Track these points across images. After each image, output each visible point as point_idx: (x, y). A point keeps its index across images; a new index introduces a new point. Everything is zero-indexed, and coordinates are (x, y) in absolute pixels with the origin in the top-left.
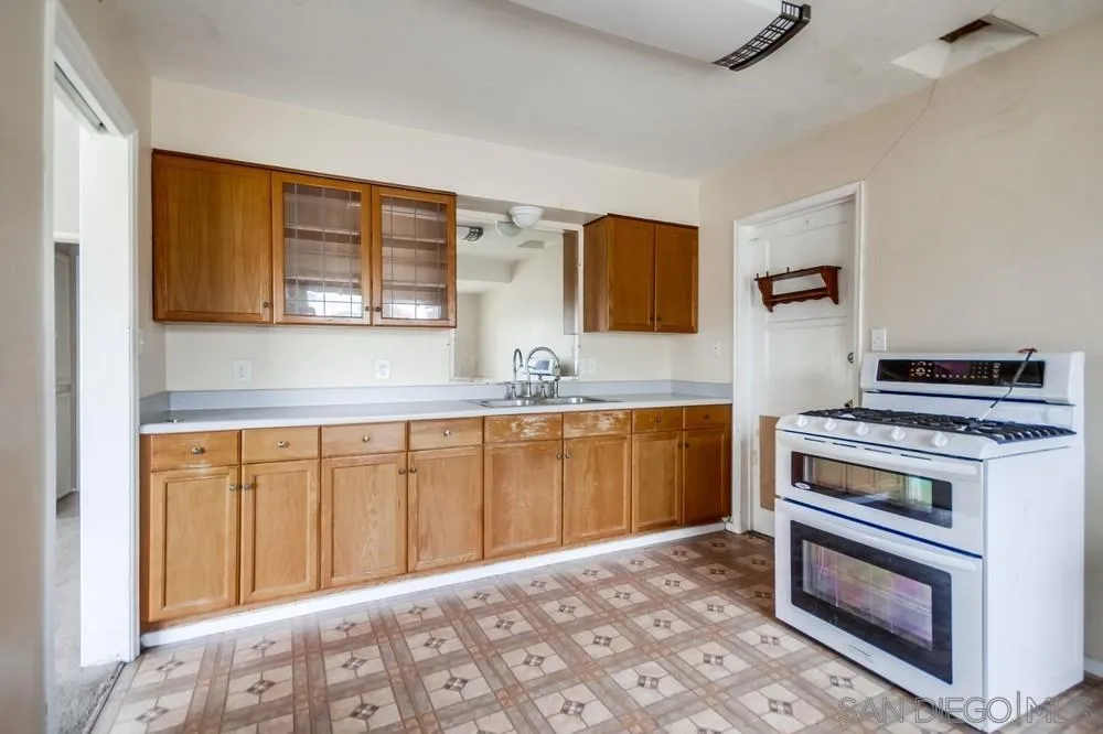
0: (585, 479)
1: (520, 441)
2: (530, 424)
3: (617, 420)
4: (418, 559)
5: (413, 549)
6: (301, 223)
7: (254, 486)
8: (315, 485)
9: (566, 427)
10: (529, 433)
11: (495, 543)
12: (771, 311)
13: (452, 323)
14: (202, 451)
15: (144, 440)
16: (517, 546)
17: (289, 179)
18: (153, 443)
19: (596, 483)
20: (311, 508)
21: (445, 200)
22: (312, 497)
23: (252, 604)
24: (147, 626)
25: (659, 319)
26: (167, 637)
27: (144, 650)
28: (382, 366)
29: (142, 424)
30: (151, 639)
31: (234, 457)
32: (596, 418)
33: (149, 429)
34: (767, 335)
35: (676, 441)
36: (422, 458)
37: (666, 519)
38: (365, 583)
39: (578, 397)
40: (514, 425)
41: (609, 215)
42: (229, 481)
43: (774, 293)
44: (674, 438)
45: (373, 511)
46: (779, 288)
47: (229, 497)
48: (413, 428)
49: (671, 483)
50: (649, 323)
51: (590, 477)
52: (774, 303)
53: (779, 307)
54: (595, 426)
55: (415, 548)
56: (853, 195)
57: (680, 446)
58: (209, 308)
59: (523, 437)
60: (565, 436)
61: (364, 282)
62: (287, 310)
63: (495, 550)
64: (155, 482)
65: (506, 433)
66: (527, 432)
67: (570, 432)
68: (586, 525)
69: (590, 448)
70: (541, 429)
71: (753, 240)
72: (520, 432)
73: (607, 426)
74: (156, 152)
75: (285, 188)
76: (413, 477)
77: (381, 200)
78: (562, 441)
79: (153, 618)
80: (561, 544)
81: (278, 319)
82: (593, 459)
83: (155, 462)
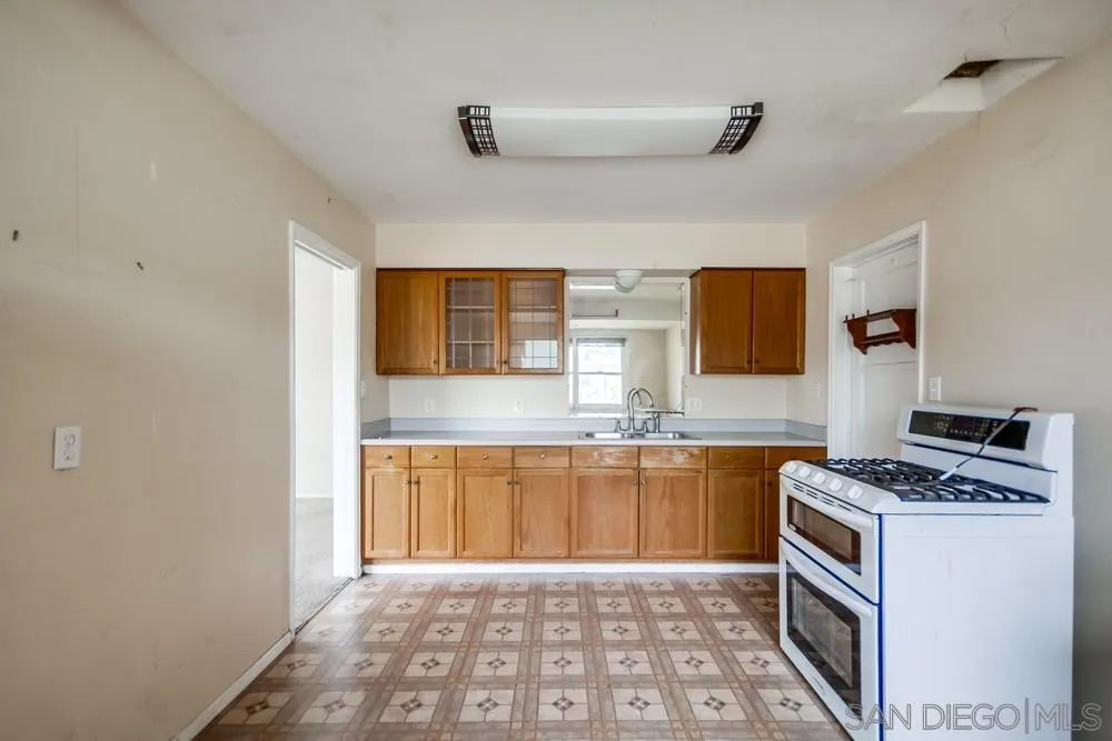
0: (661, 503)
1: (599, 467)
2: (609, 454)
3: (692, 455)
4: (521, 550)
5: (517, 541)
6: (456, 304)
7: (418, 483)
8: (453, 485)
9: (642, 458)
10: (609, 461)
11: (579, 547)
12: (865, 353)
13: (560, 371)
14: (390, 458)
15: (363, 447)
16: (598, 552)
17: (449, 275)
18: (367, 451)
19: (672, 510)
20: (451, 502)
21: (555, 275)
22: (451, 494)
23: (418, 559)
24: (366, 561)
25: (757, 362)
26: (374, 569)
27: (364, 574)
28: (519, 403)
29: (363, 438)
30: (368, 569)
31: (407, 463)
32: (671, 453)
34: (862, 378)
35: (757, 479)
36: (523, 474)
37: (747, 551)
38: (487, 559)
39: (674, 433)
40: (596, 454)
41: (703, 269)
42: (405, 478)
43: (869, 335)
44: (755, 475)
45: (490, 509)
46: (873, 329)
47: (405, 487)
48: (517, 451)
49: (752, 518)
50: (746, 365)
51: (666, 503)
52: (867, 345)
53: (871, 350)
54: (669, 460)
55: (518, 541)
56: (917, 236)
57: (763, 484)
58: (404, 366)
59: (603, 464)
60: (642, 466)
61: (496, 343)
62: (448, 364)
63: (580, 553)
64: (368, 474)
65: (590, 460)
66: (607, 459)
67: (646, 463)
68: (662, 545)
69: (665, 477)
70: (619, 458)
71: (850, 280)
72: (601, 460)
73: (682, 460)
74: (378, 270)
75: (448, 281)
76: (517, 488)
77: (509, 280)
78: (638, 470)
79: (366, 556)
80: (638, 557)
81: (441, 372)
82: (668, 488)
83: (368, 463)
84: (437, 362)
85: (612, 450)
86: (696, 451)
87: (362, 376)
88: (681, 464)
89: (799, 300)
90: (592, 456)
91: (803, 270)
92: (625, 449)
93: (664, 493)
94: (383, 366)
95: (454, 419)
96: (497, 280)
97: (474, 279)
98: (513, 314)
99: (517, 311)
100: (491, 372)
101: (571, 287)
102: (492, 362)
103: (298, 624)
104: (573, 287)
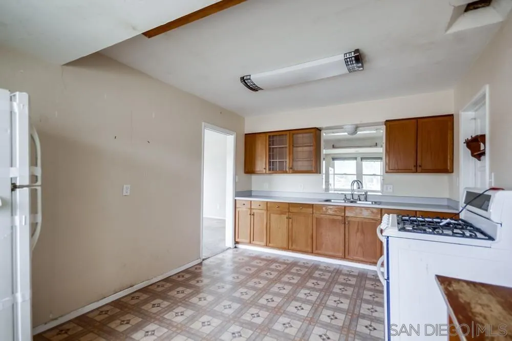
1: (326, 215)
2: (330, 208)
3: (373, 212)
4: (292, 246)
7: (253, 215)
9: (347, 212)
10: (330, 212)
11: (317, 249)
12: (480, 160)
13: (314, 172)
14: (244, 204)
15: (235, 200)
18: (237, 201)
19: (362, 238)
20: (265, 223)
22: (265, 220)
24: (236, 243)
25: (420, 166)
26: (239, 246)
27: (236, 247)
30: (237, 245)
31: (250, 207)
33: (237, 198)
36: (293, 215)
38: (279, 248)
40: (324, 208)
41: (386, 121)
42: (249, 213)
45: (280, 228)
47: (249, 216)
48: (290, 205)
50: (413, 168)
51: (359, 234)
54: (361, 213)
58: (253, 170)
59: (328, 213)
60: (346, 215)
61: (288, 160)
62: (270, 170)
63: (317, 252)
64: (237, 210)
65: (322, 211)
66: (329, 211)
67: (348, 214)
68: (357, 253)
69: (358, 222)
70: (335, 211)
71: (472, 119)
72: (327, 211)
73: (367, 214)
74: (246, 134)
75: (269, 136)
76: (291, 220)
77: (293, 134)
78: (345, 217)
79: (236, 240)
80: (344, 258)
81: (267, 172)
82: (360, 227)
83: (237, 206)
84: (265, 169)
85: (332, 207)
86: (375, 210)
87: (236, 173)
88: (367, 216)
89: (449, 132)
90: (322, 209)
91: (452, 116)
92: (337, 207)
93: (358, 229)
94: (247, 170)
95: (275, 191)
96: (288, 135)
97: (279, 135)
98: (295, 149)
99: (297, 147)
100: (286, 172)
101: (324, 134)
102: (286, 169)
103: (203, 258)
104: (324, 135)
